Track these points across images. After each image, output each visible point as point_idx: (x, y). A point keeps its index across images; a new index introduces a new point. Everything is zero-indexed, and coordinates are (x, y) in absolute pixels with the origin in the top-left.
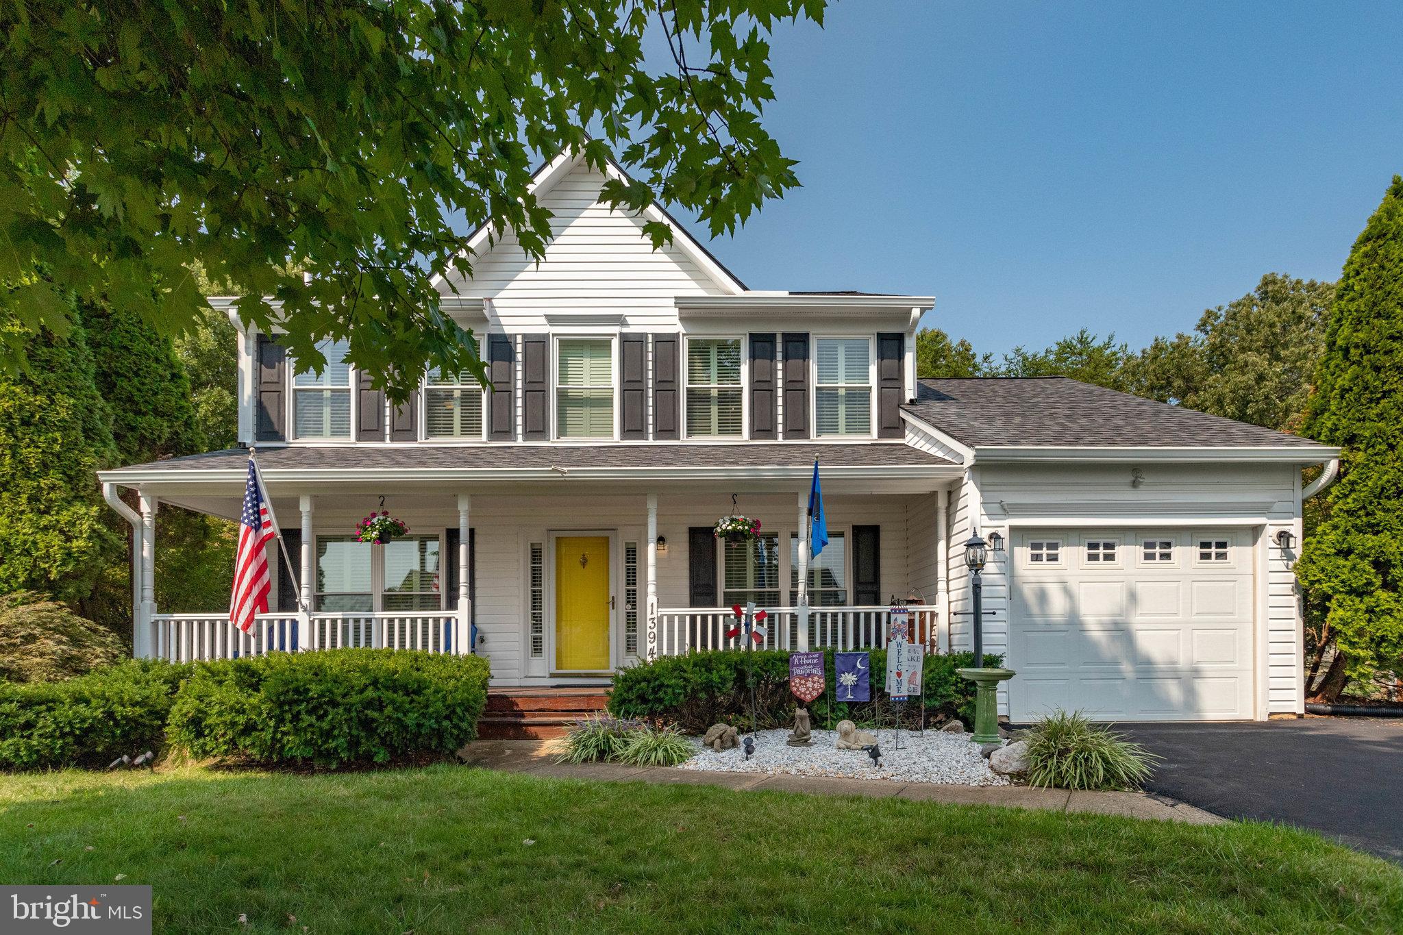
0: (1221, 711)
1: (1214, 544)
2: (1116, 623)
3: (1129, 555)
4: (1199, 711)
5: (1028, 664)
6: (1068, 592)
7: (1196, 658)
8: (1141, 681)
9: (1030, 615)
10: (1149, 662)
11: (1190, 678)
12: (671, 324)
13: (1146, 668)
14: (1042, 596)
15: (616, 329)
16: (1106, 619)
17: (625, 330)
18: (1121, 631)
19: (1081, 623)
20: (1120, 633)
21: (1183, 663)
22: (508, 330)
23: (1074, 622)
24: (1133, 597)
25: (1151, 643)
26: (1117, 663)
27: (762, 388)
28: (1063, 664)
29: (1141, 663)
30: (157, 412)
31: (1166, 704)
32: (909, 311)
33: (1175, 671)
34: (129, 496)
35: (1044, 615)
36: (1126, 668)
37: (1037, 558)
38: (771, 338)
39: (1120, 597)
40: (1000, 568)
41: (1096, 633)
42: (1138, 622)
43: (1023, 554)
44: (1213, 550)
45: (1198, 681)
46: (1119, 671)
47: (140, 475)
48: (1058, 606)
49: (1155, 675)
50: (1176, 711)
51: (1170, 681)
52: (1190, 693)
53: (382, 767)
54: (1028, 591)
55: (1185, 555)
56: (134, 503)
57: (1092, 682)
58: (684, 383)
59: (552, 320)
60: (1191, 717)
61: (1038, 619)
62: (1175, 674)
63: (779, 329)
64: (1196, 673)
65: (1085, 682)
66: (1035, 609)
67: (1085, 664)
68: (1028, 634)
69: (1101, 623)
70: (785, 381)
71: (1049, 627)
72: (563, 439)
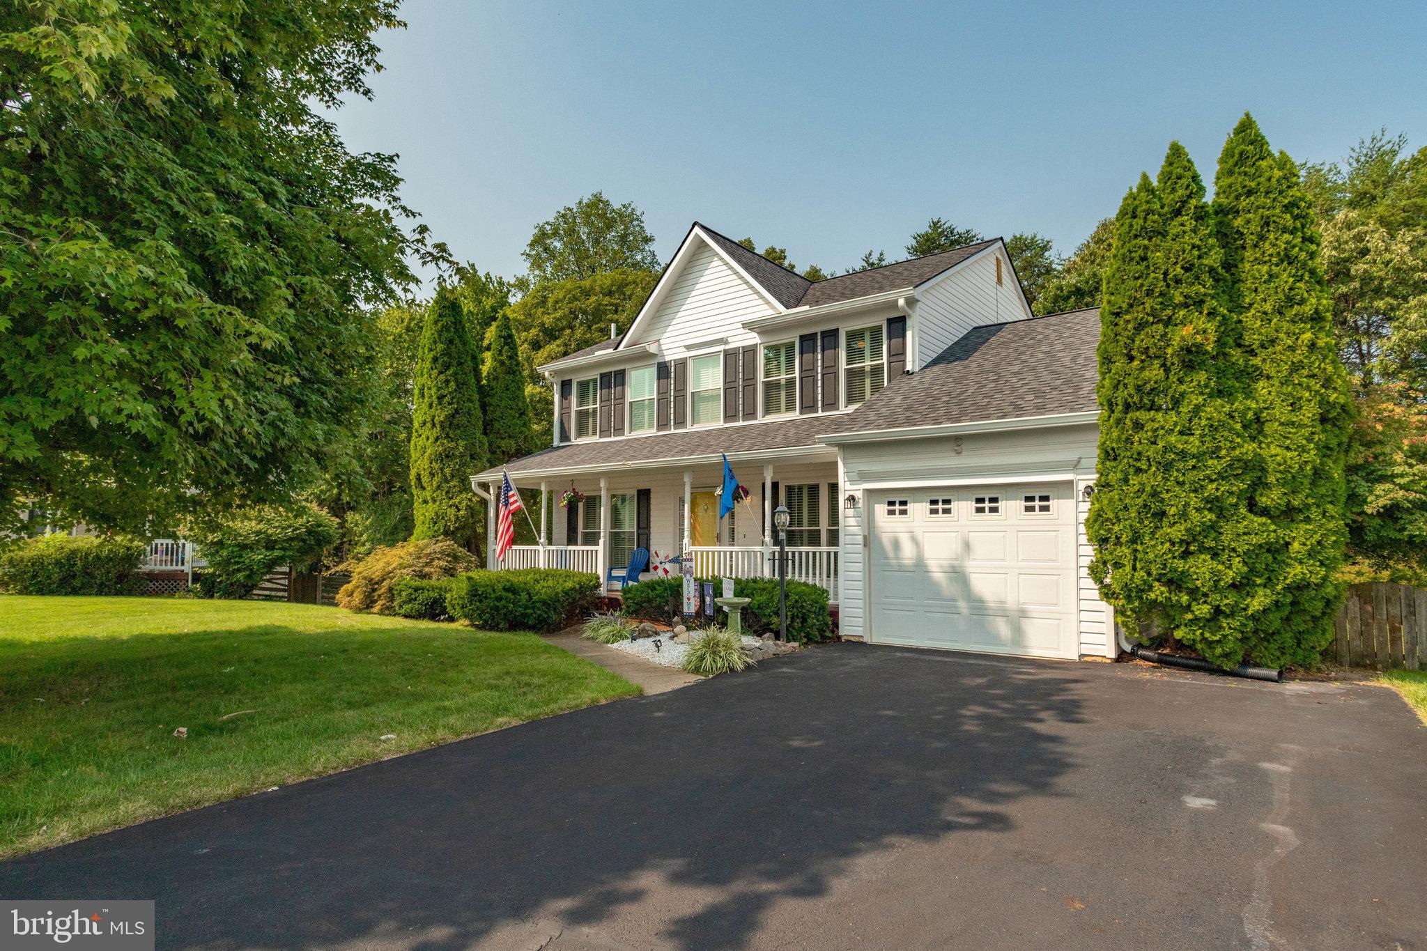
0: (1046, 648)
1: (1037, 498)
2: (953, 567)
3: (963, 508)
4: (1025, 647)
5: (886, 597)
6: (914, 540)
7: (1022, 600)
8: (974, 617)
9: (887, 558)
10: (981, 601)
11: (1017, 618)
12: (753, 339)
13: (979, 607)
14: (896, 544)
15: (721, 348)
16: (945, 563)
17: (727, 347)
18: (958, 575)
19: (925, 566)
20: (956, 575)
21: (1011, 603)
22: (667, 359)
23: (920, 565)
24: (967, 546)
25: (985, 585)
26: (955, 600)
27: (808, 374)
28: (912, 598)
29: (974, 601)
30: (510, 437)
31: (996, 639)
32: (897, 301)
33: (1005, 610)
34: (485, 486)
35: (897, 558)
36: (962, 605)
37: (891, 512)
38: (813, 337)
39: (957, 546)
40: (858, 522)
41: (938, 575)
42: (971, 566)
43: (881, 509)
44: (1037, 503)
45: (1023, 621)
46: (956, 607)
47: (493, 476)
48: (908, 552)
49: (986, 612)
50: (1005, 645)
51: (999, 619)
52: (1018, 631)
53: (501, 630)
54: (886, 540)
55: (1012, 508)
56: (487, 490)
57: (934, 615)
58: (761, 378)
59: (688, 348)
60: (1017, 652)
61: (893, 562)
62: (1004, 613)
63: (818, 329)
64: (1023, 614)
65: (928, 614)
66: (891, 554)
67: (929, 599)
68: (886, 573)
69: (941, 566)
70: (823, 368)
71: (902, 569)
72: (695, 426)
